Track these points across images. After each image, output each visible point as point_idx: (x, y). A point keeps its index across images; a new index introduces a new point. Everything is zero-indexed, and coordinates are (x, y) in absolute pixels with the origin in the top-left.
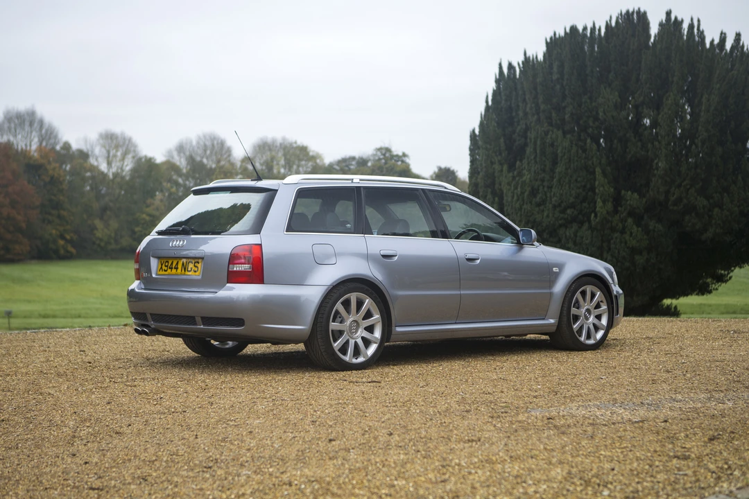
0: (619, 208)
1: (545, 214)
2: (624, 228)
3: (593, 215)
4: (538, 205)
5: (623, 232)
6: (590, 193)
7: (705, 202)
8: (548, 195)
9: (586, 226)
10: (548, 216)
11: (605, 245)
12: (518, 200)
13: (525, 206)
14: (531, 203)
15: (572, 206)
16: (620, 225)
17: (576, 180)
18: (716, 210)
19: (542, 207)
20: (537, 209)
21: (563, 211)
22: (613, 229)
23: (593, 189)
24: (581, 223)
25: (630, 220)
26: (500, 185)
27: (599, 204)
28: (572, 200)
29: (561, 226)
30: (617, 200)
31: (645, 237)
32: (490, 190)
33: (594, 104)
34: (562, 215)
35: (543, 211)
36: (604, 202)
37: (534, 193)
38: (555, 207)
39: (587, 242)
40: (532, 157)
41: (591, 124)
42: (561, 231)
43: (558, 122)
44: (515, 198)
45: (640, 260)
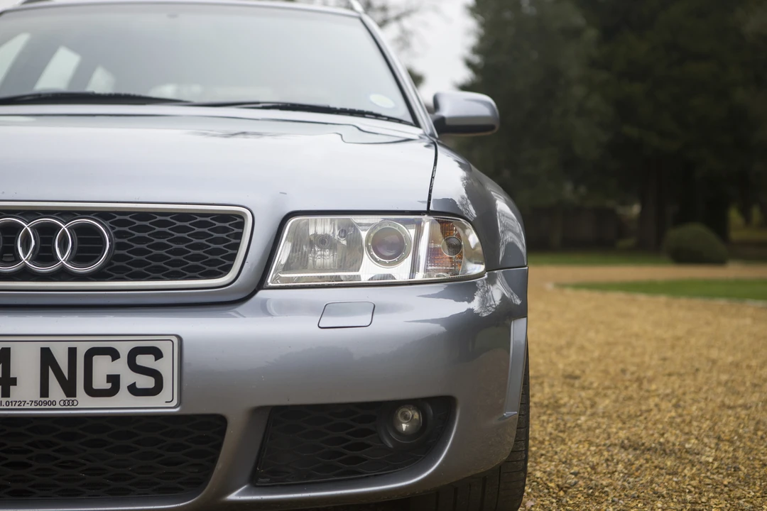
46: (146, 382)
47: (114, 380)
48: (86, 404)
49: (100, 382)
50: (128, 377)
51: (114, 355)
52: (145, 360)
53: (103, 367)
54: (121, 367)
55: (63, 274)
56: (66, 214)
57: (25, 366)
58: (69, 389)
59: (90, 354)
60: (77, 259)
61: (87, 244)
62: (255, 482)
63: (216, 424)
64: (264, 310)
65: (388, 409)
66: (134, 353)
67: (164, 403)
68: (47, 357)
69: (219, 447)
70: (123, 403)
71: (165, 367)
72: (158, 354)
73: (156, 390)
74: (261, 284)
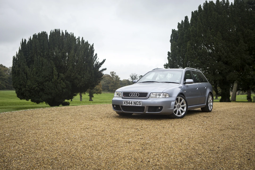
0: (59, 78)
1: (40, 79)
2: (60, 82)
3: (53, 79)
4: (38, 76)
5: (60, 83)
6: (51, 74)
7: (80, 77)
8: (41, 74)
9: (51, 82)
10: (41, 79)
11: (55, 87)
12: (32, 75)
13: (34, 77)
14: (36, 76)
15: (47, 77)
16: (59, 82)
17: (48, 70)
18: (82, 79)
19: (39, 77)
20: (37, 77)
21: (45, 78)
22: (58, 83)
23: (53, 73)
24: (49, 81)
25: (62, 81)
26: (26, 71)
27: (55, 76)
28: (47, 75)
29: (44, 82)
30: (59, 76)
31: (65, 85)
32: (23, 72)
33: (52, 51)
34: (45, 79)
35: (39, 78)
36: (56, 76)
37: (37, 73)
38: (42, 77)
39: (51, 86)
40: (36, 64)
41: (51, 56)
42: (44, 83)
43: (43, 55)
44: (31, 74)
45: (64, 90)
46: (140, 104)
47: (138, 104)
48: (136, 105)
49: (137, 104)
50: (139, 104)
51: (138, 102)
52: (140, 103)
53: (137, 103)
54: (138, 103)
55: (136, 97)
56: (137, 93)
57: (133, 103)
58: (135, 104)
59: (137, 102)
60: (137, 96)
61: (138, 95)
62: (148, 112)
63: (144, 107)
64: (149, 99)
65: (158, 107)
66: (139, 102)
67: (141, 105)
68: (134, 102)
69: (144, 109)
70: (138, 105)
71: (141, 103)
72: (140, 102)
73: (140, 105)
74: (149, 98)
